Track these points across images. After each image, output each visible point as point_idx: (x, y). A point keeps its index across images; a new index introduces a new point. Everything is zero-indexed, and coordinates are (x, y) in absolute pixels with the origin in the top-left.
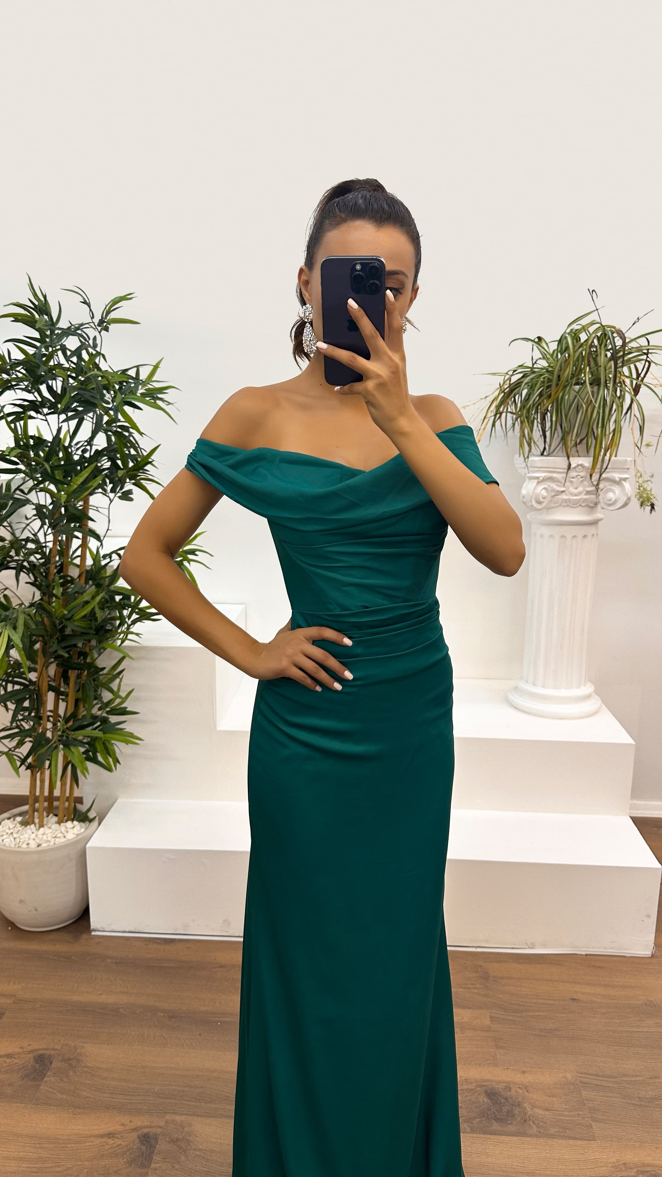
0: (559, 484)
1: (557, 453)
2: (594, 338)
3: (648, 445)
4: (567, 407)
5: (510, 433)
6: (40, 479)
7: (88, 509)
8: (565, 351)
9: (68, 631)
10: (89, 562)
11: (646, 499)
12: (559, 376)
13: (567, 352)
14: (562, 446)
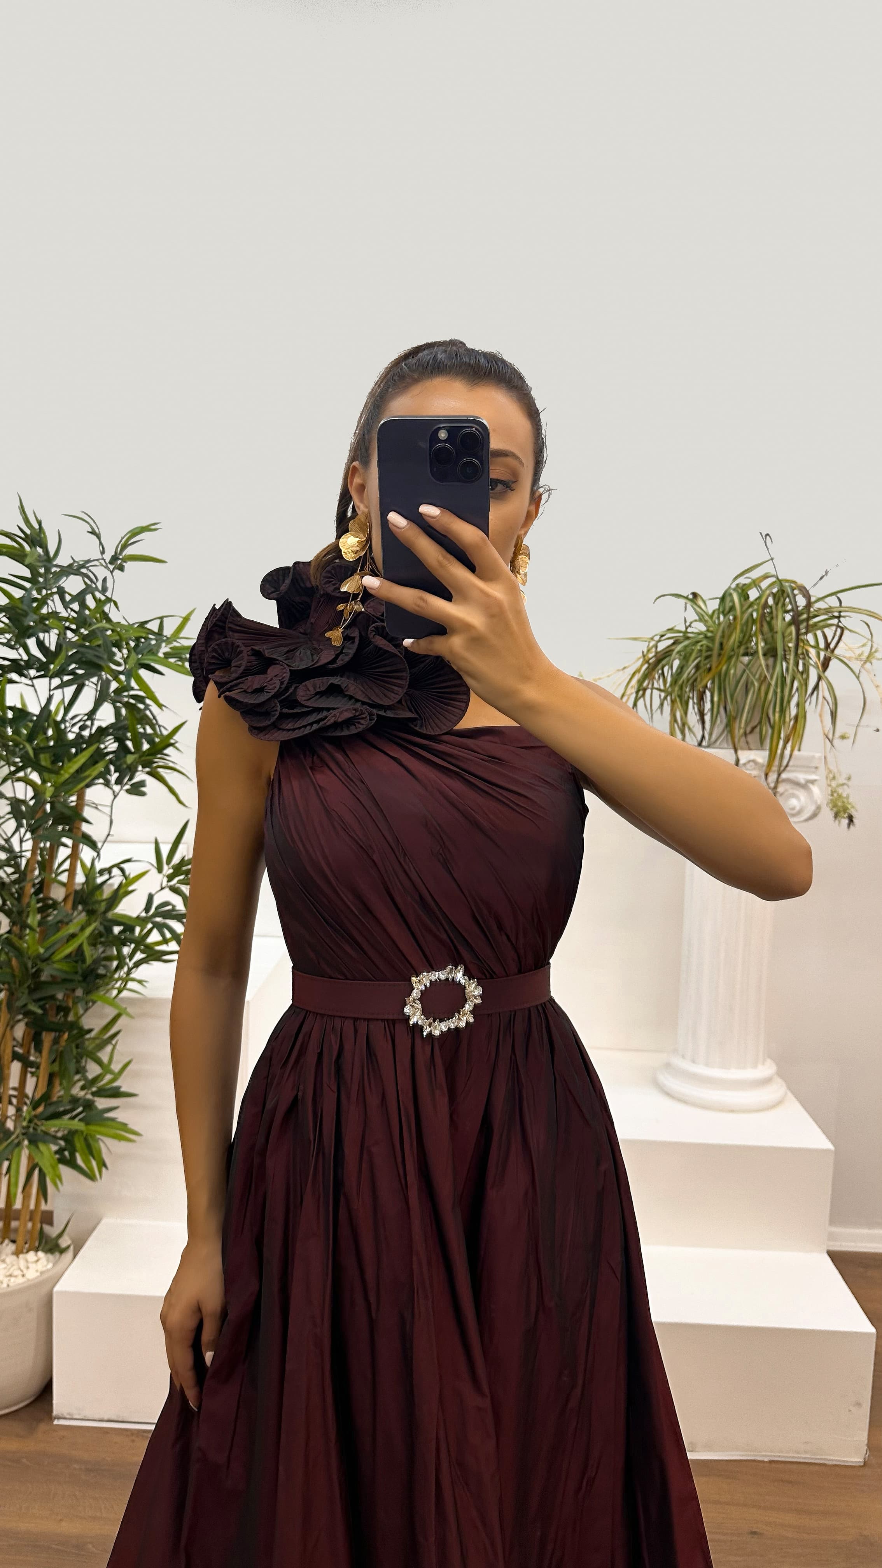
1: (720, 744)
2: (769, 596)
3: (843, 737)
4: (733, 683)
5: (657, 715)
6: (21, 764)
7: (83, 806)
8: (729, 612)
9: (44, 977)
10: (80, 878)
11: (841, 809)
12: (721, 644)
13: (731, 613)
14: (727, 735)
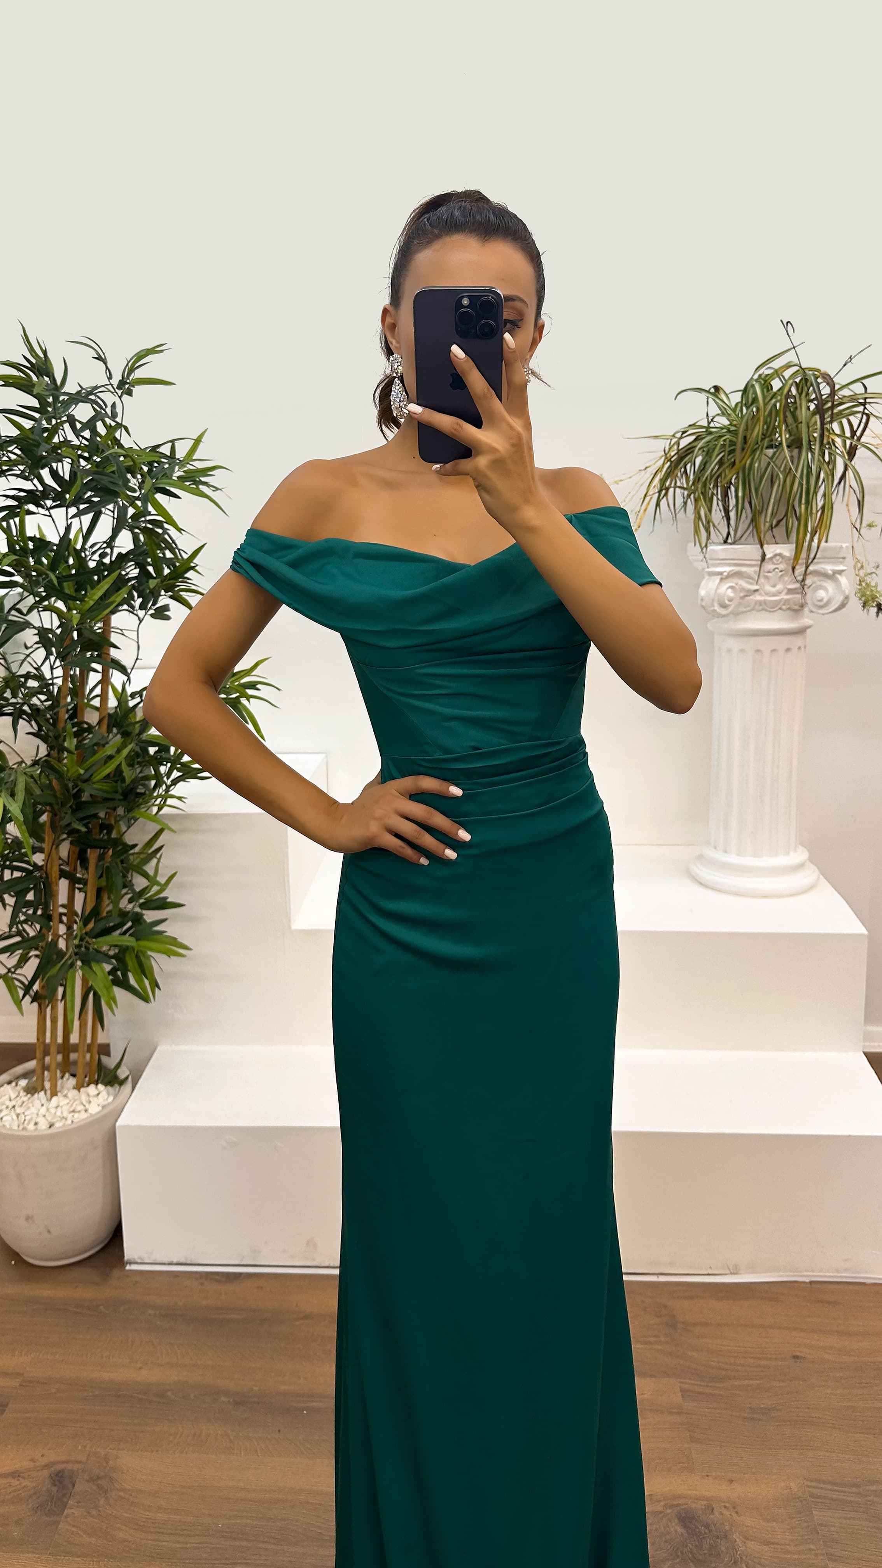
0: (751, 581)
1: (746, 540)
2: (792, 384)
3: (871, 526)
4: (758, 477)
5: (681, 514)
6: (44, 595)
7: (110, 632)
8: (752, 404)
9: (85, 797)
10: (111, 704)
11: (870, 598)
12: (742, 438)
13: (755, 405)
14: (753, 530)
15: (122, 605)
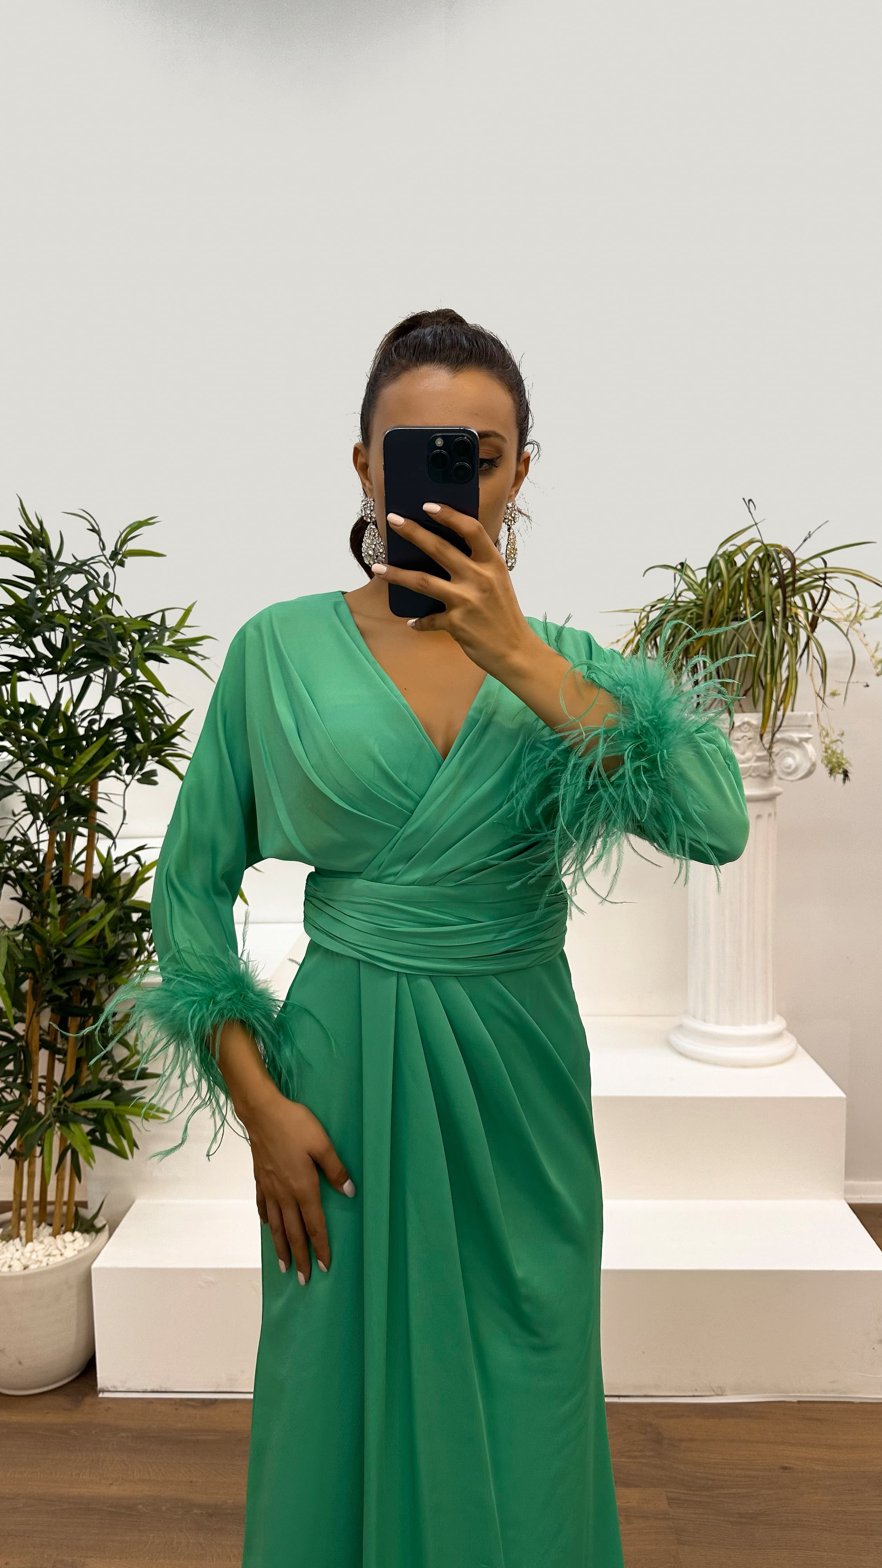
2: (755, 560)
3: (833, 694)
4: (724, 648)
6: (34, 760)
7: (97, 798)
8: (717, 578)
9: (67, 963)
10: (97, 868)
12: (711, 612)
13: (719, 580)
15: (110, 771)
